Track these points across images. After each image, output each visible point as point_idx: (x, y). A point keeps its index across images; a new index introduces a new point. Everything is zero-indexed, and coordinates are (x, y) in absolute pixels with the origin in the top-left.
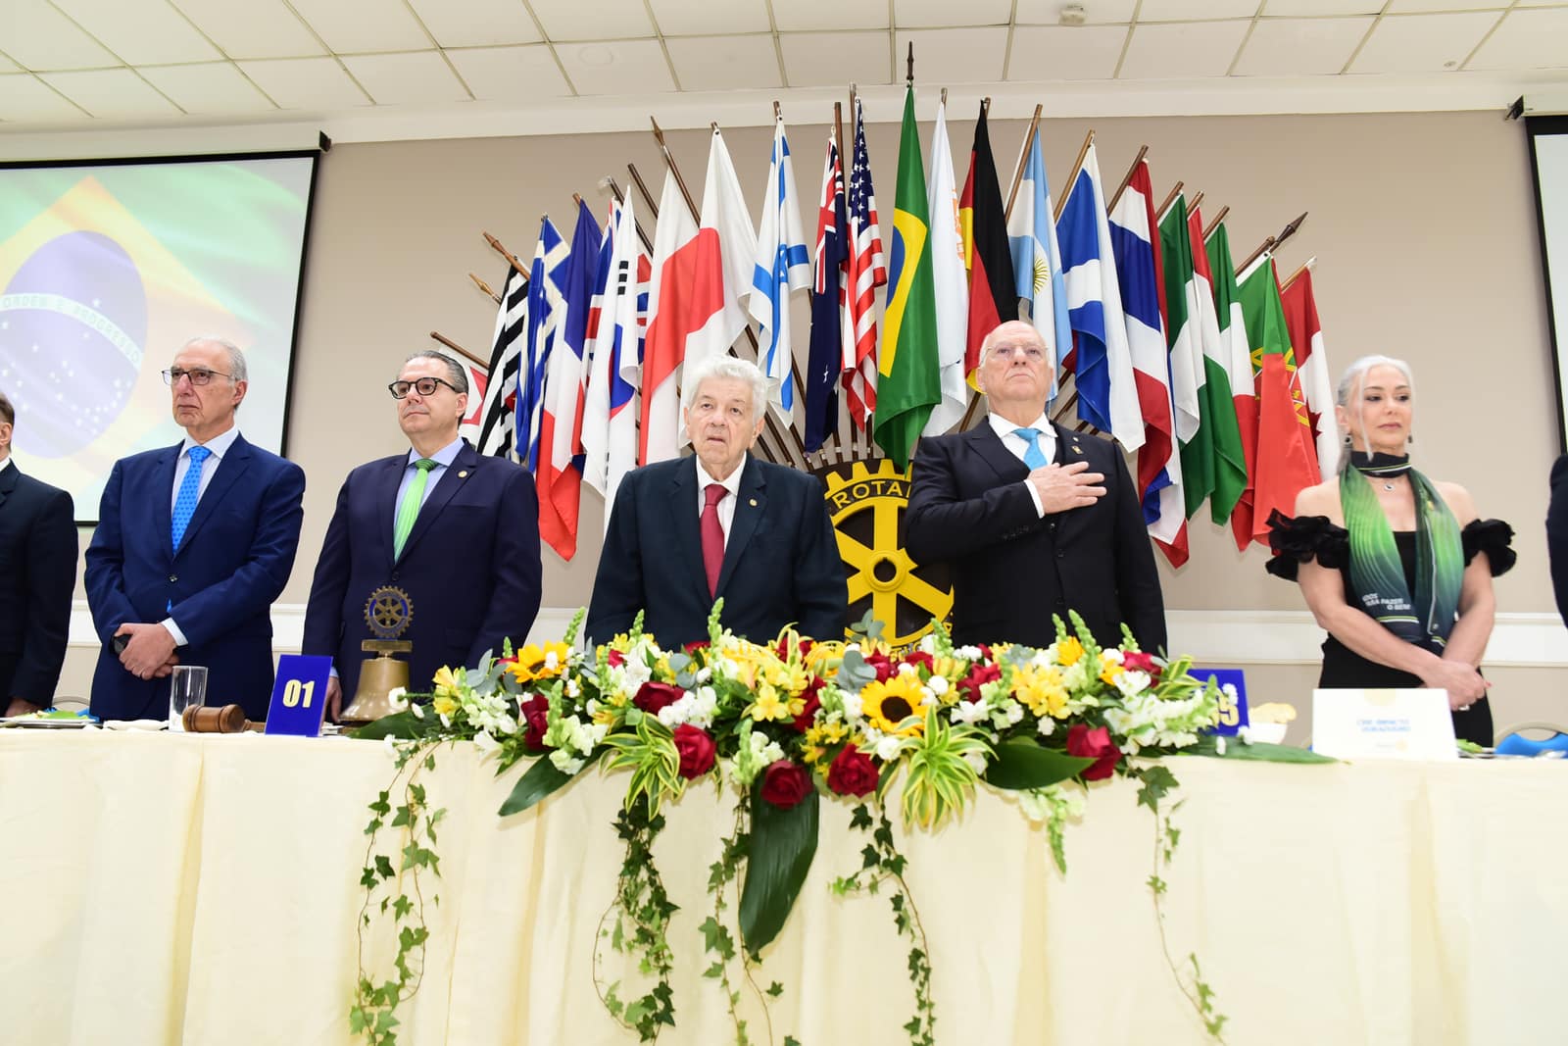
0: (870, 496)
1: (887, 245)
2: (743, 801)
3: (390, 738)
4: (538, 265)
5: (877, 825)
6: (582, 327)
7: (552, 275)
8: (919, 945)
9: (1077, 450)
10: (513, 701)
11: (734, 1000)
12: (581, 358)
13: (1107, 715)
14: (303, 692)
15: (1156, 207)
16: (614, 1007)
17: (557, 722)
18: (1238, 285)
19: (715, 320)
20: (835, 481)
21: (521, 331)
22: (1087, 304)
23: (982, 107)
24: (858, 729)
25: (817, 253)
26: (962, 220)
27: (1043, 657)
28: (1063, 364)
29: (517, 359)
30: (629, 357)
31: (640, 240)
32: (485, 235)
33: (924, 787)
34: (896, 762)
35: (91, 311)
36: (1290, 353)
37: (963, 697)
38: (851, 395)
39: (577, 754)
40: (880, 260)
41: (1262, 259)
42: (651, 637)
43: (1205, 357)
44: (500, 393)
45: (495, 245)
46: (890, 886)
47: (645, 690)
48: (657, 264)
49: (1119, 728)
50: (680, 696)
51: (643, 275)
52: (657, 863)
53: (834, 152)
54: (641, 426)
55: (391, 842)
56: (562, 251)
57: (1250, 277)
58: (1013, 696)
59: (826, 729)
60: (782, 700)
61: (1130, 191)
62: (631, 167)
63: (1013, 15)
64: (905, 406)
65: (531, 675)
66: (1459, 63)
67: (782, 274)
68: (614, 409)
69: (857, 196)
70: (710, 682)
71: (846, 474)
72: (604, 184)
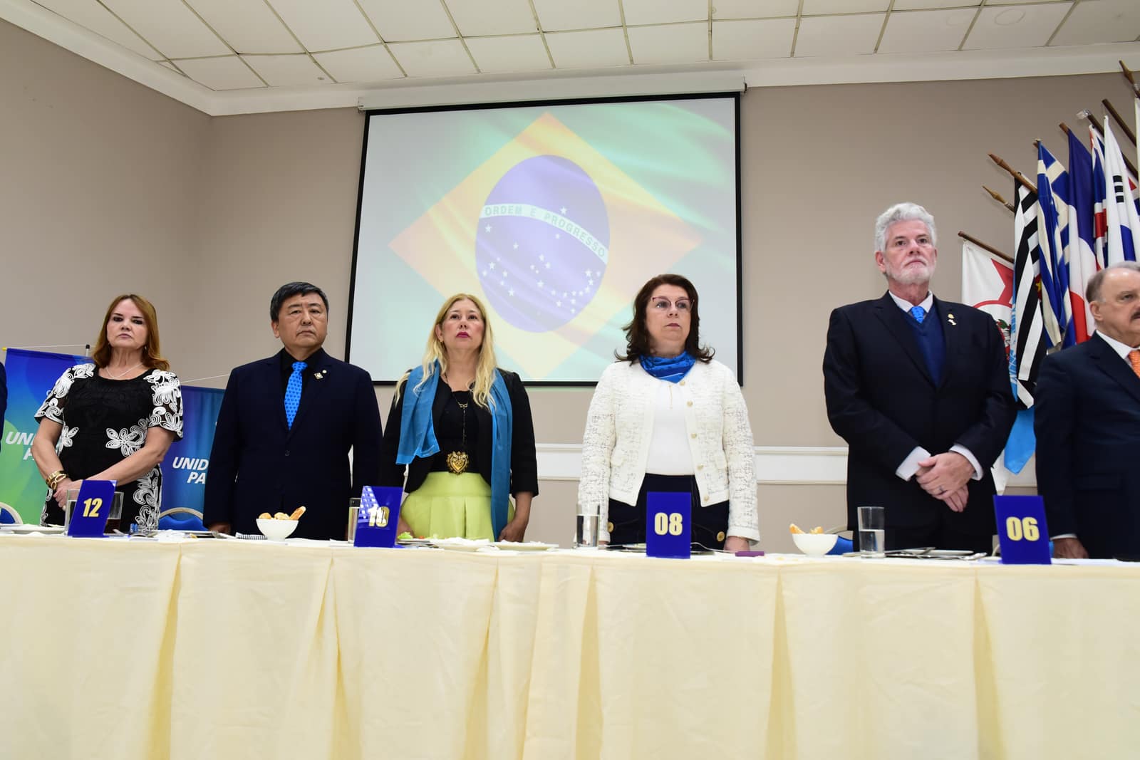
4: (1042, 179)
6: (1093, 228)
7: (1055, 187)
12: (1096, 250)
21: (1039, 227)
32: (991, 156)
35: (560, 217)
45: (1000, 164)
62: (1106, 103)
72: (1083, 115)
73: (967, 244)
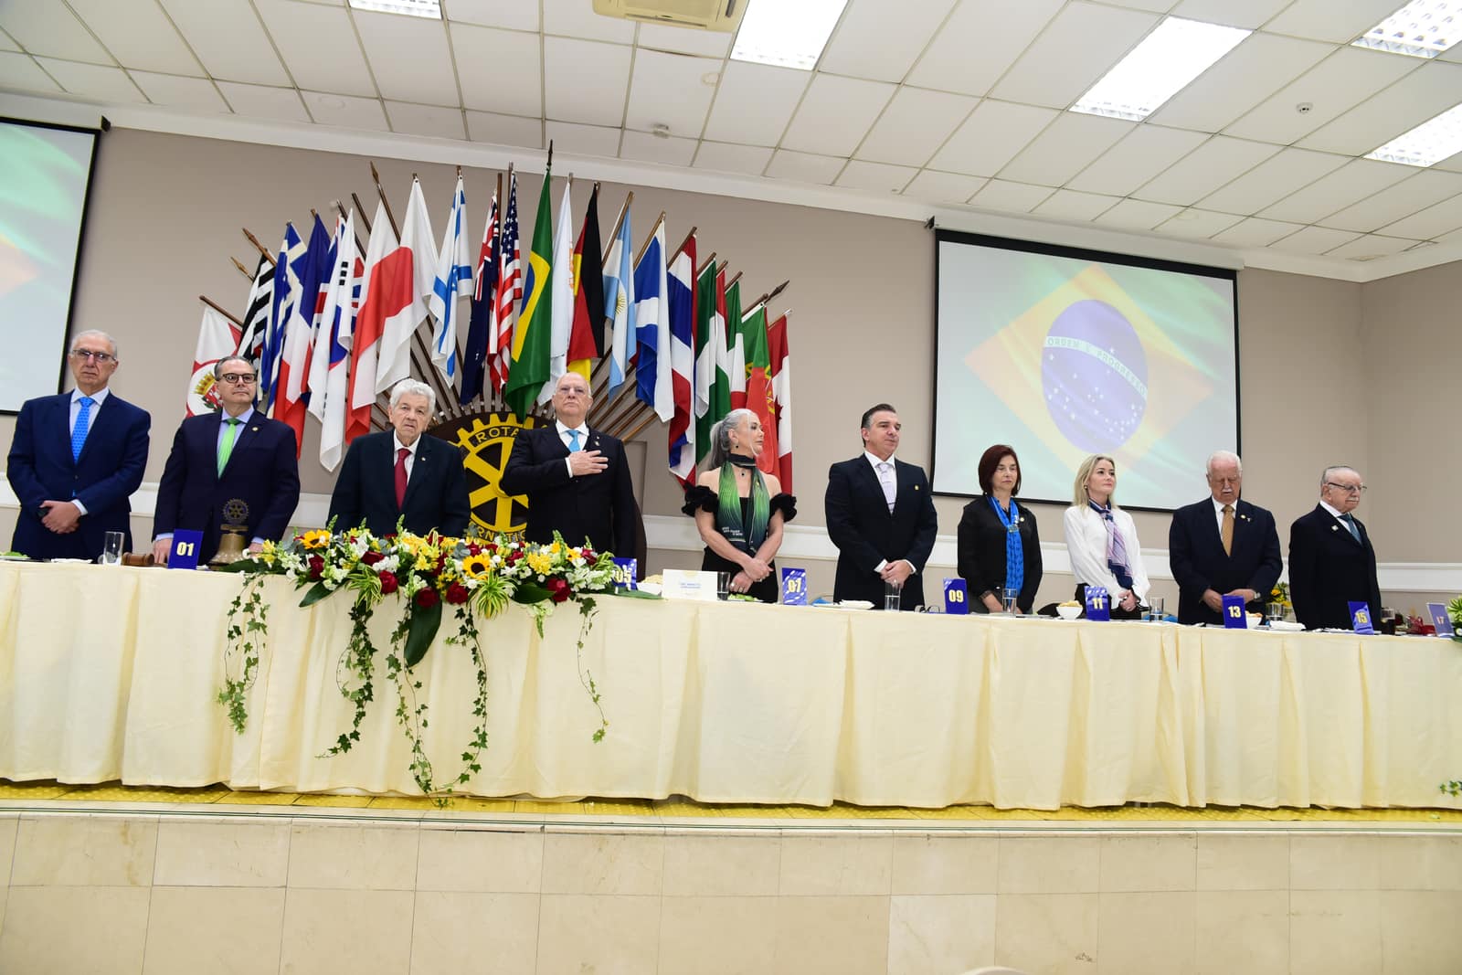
0: (500, 436)
1: (524, 274)
2: (408, 605)
3: (242, 572)
4: (283, 257)
5: (467, 617)
6: (312, 305)
7: (293, 265)
8: (482, 668)
9: (597, 443)
10: (304, 558)
11: (400, 688)
12: (311, 326)
13: (567, 575)
14: (188, 548)
15: (698, 268)
16: (345, 693)
17: (328, 567)
18: (743, 321)
19: (406, 311)
20: (478, 424)
21: (268, 302)
22: (648, 325)
23: (595, 188)
24: (461, 576)
25: (478, 273)
26: (574, 262)
27: (545, 549)
28: (630, 361)
29: (264, 321)
30: (345, 330)
31: (357, 248)
32: (244, 230)
33: (487, 601)
34: (476, 591)
36: (769, 367)
37: (507, 565)
38: (493, 370)
39: (335, 582)
40: (518, 283)
41: (759, 307)
42: (368, 530)
43: (717, 366)
44: (250, 346)
45: (251, 238)
46: (471, 643)
47: (367, 554)
48: (369, 266)
49: (571, 581)
50: (382, 558)
51: (359, 272)
52: (367, 631)
53: (495, 207)
54: (351, 377)
55: (241, 619)
56: (301, 249)
57: (751, 318)
58: (528, 565)
59: (446, 575)
60: (428, 562)
61: (683, 255)
62: (354, 196)
63: (624, 123)
64: (526, 382)
65: (312, 546)
66: (900, 189)
67: (453, 285)
68: (332, 364)
69: (507, 238)
70: (396, 553)
71: (486, 421)
72: (334, 204)
73: (208, 309)
